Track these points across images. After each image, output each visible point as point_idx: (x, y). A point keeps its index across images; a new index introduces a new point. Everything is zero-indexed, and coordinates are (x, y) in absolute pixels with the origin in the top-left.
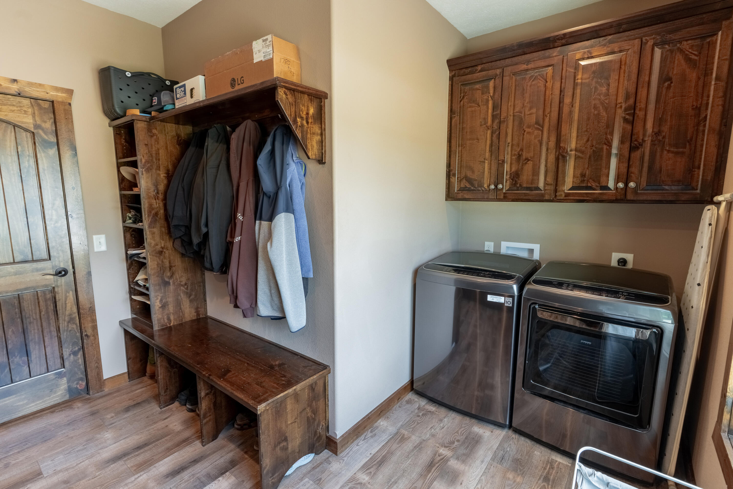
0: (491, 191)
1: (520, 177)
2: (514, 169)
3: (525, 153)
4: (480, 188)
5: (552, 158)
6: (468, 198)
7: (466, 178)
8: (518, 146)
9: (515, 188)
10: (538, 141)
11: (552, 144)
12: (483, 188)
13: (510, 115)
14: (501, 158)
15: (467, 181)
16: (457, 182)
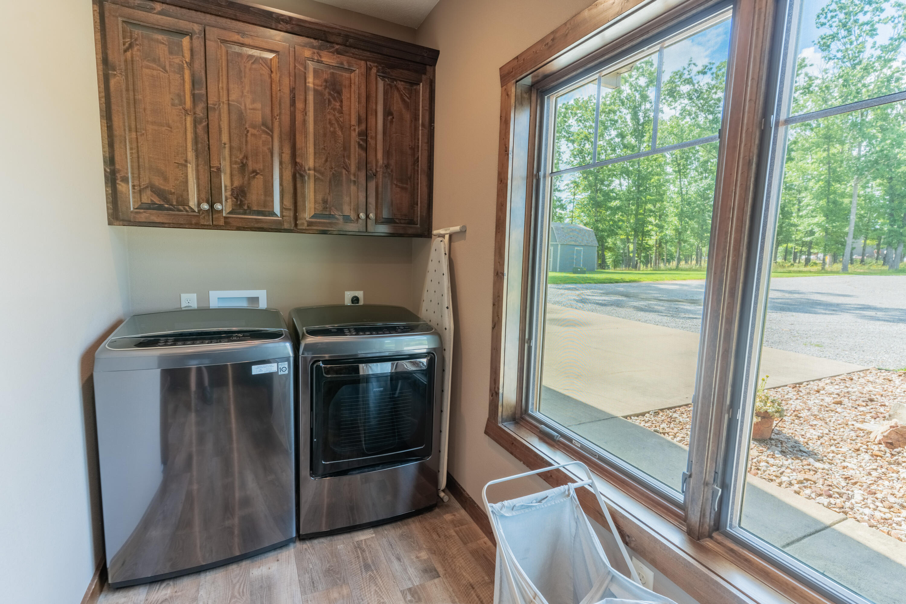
0: (203, 213)
1: (248, 195)
2: (236, 184)
3: (251, 163)
4: (181, 208)
5: (288, 174)
6: (159, 223)
7: (152, 188)
8: (241, 150)
9: (241, 211)
10: (269, 149)
11: (287, 157)
12: (187, 208)
13: (223, 103)
14: (215, 163)
15: (155, 194)
16: (134, 193)
